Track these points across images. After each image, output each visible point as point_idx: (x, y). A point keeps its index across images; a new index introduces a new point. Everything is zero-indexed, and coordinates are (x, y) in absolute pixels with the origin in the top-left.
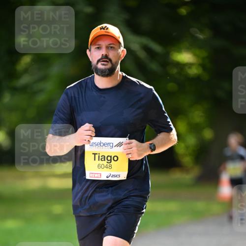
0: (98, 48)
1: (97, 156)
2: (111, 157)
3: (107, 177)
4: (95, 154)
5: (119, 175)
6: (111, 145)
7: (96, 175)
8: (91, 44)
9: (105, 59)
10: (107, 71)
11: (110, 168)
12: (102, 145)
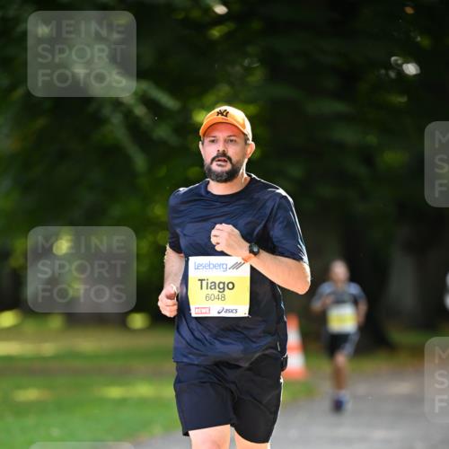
0: (213, 141)
1: (204, 283)
2: (224, 283)
3: (219, 313)
4: (201, 280)
5: (236, 310)
6: (225, 266)
8: (204, 135)
9: (223, 156)
10: (225, 174)
11: (223, 299)
12: (211, 266)
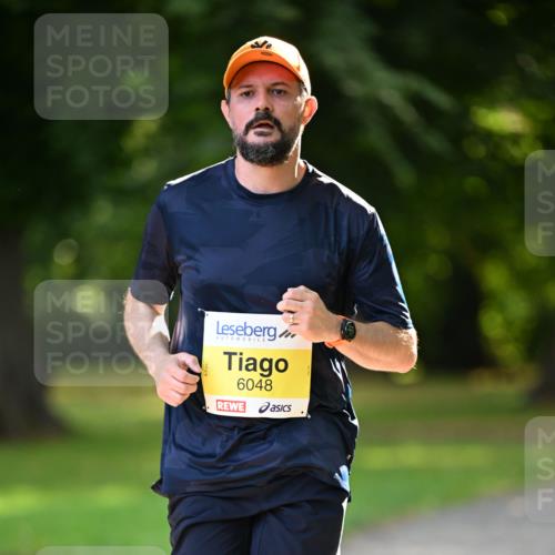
1: (235, 359)
3: (261, 411)
5: (289, 407)
6: (272, 332)
7: (233, 406)
10: (271, 148)
11: (268, 387)
12: (249, 331)
